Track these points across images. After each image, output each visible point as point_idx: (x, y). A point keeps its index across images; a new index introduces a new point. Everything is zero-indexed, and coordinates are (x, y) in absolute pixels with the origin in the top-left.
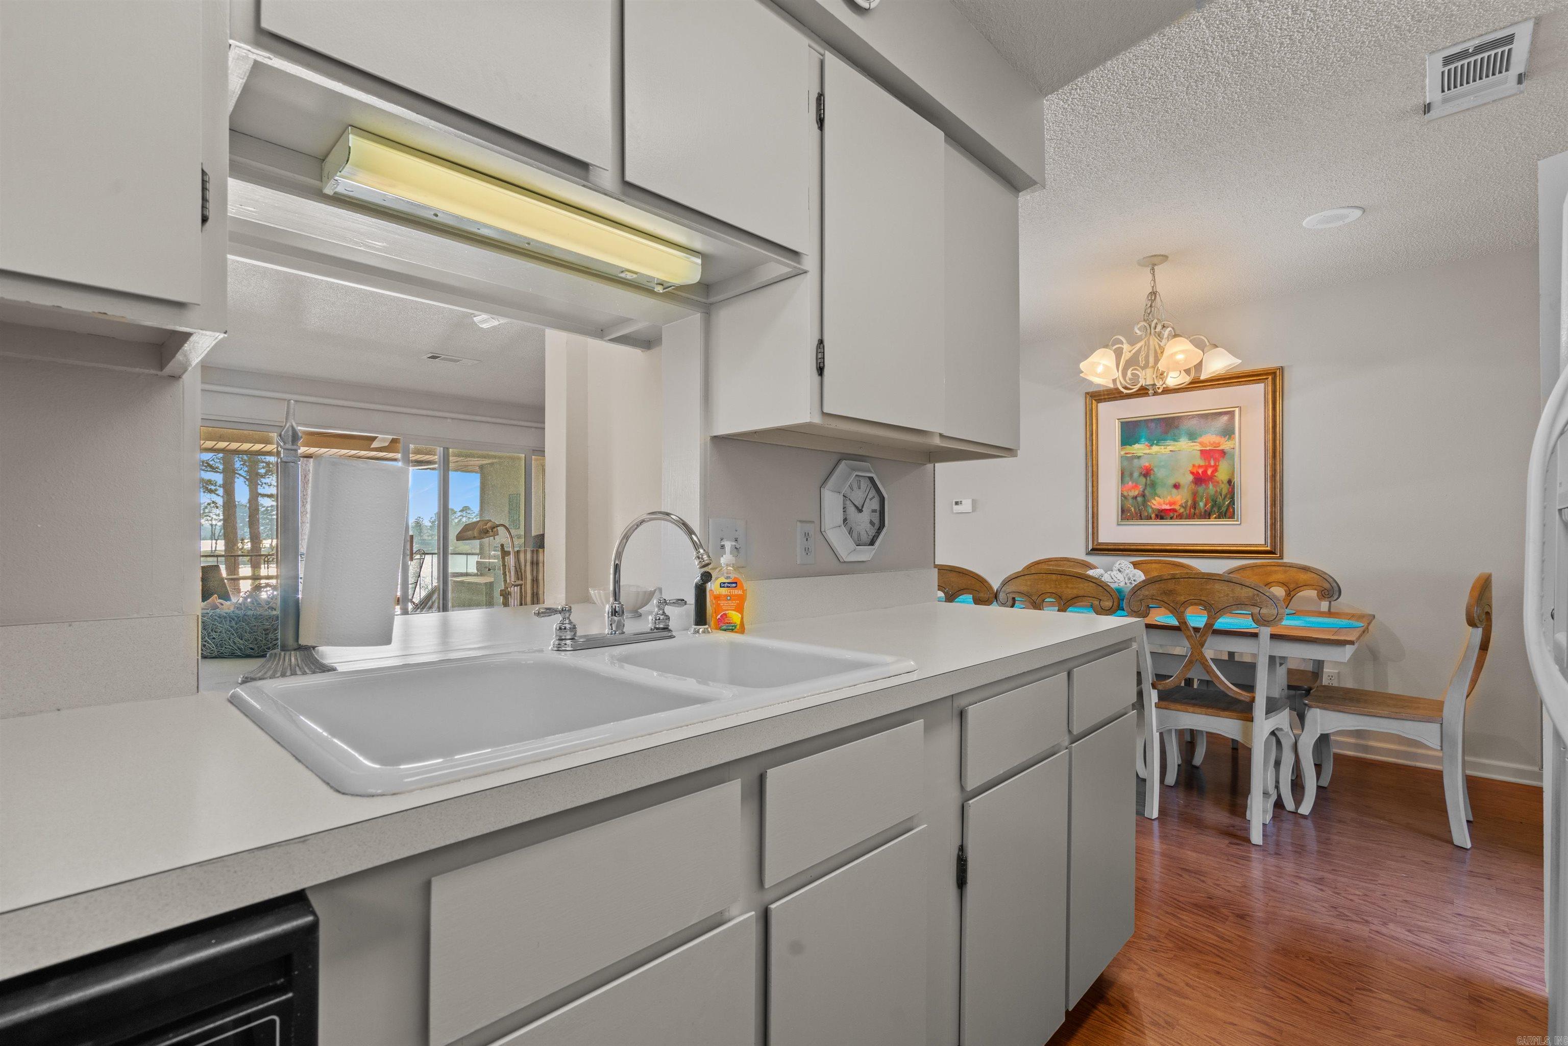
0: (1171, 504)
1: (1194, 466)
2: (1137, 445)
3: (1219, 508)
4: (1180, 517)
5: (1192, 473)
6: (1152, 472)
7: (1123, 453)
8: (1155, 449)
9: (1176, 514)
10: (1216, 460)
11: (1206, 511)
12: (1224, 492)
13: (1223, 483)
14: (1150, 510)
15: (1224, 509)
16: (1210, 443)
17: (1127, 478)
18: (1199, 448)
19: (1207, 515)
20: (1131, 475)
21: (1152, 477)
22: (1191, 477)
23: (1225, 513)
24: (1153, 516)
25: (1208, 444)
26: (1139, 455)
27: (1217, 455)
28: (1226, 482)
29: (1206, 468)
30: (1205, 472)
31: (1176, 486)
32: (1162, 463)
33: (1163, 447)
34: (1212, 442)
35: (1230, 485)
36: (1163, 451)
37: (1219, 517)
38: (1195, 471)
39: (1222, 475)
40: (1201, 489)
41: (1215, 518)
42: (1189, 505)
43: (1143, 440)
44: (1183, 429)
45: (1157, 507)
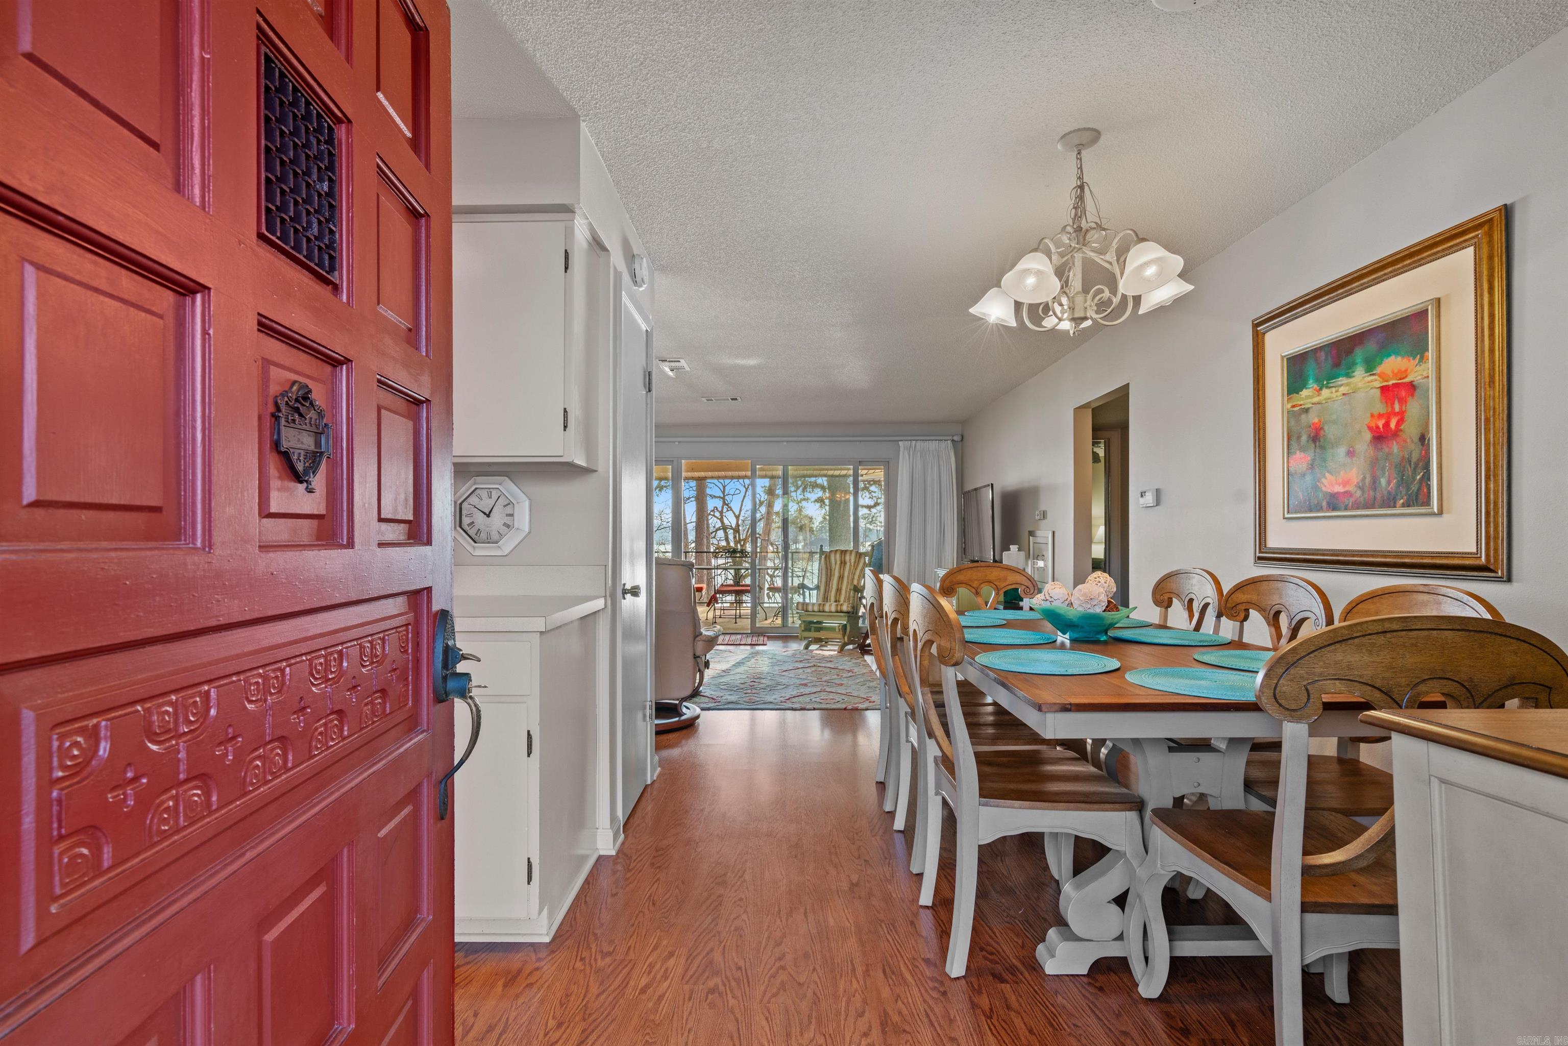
0: (1345, 483)
1: (1372, 416)
2: (1304, 390)
3: (1408, 489)
4: (1357, 506)
5: (1370, 428)
6: (1322, 432)
7: (1289, 406)
8: (1325, 393)
9: (1352, 500)
10: (1402, 401)
11: (1389, 493)
12: (1414, 460)
13: (1412, 441)
14: (1321, 495)
15: (1414, 488)
16: (1393, 372)
17: (1294, 443)
18: (1378, 384)
19: (1389, 502)
20: (1299, 438)
21: (1322, 440)
22: (1368, 436)
23: (1417, 496)
24: (1324, 504)
25: (1391, 374)
26: (1306, 406)
27: (1403, 393)
28: (1416, 439)
29: (1388, 417)
30: (1387, 425)
31: (1351, 453)
32: (1334, 417)
33: (1334, 390)
34: (1396, 371)
35: (1423, 444)
36: (1334, 395)
37: (1407, 505)
38: (1373, 425)
39: (1411, 429)
40: (1383, 453)
41: (1403, 506)
42: (1367, 484)
43: (1311, 382)
44: (1359, 355)
45: (1329, 489)
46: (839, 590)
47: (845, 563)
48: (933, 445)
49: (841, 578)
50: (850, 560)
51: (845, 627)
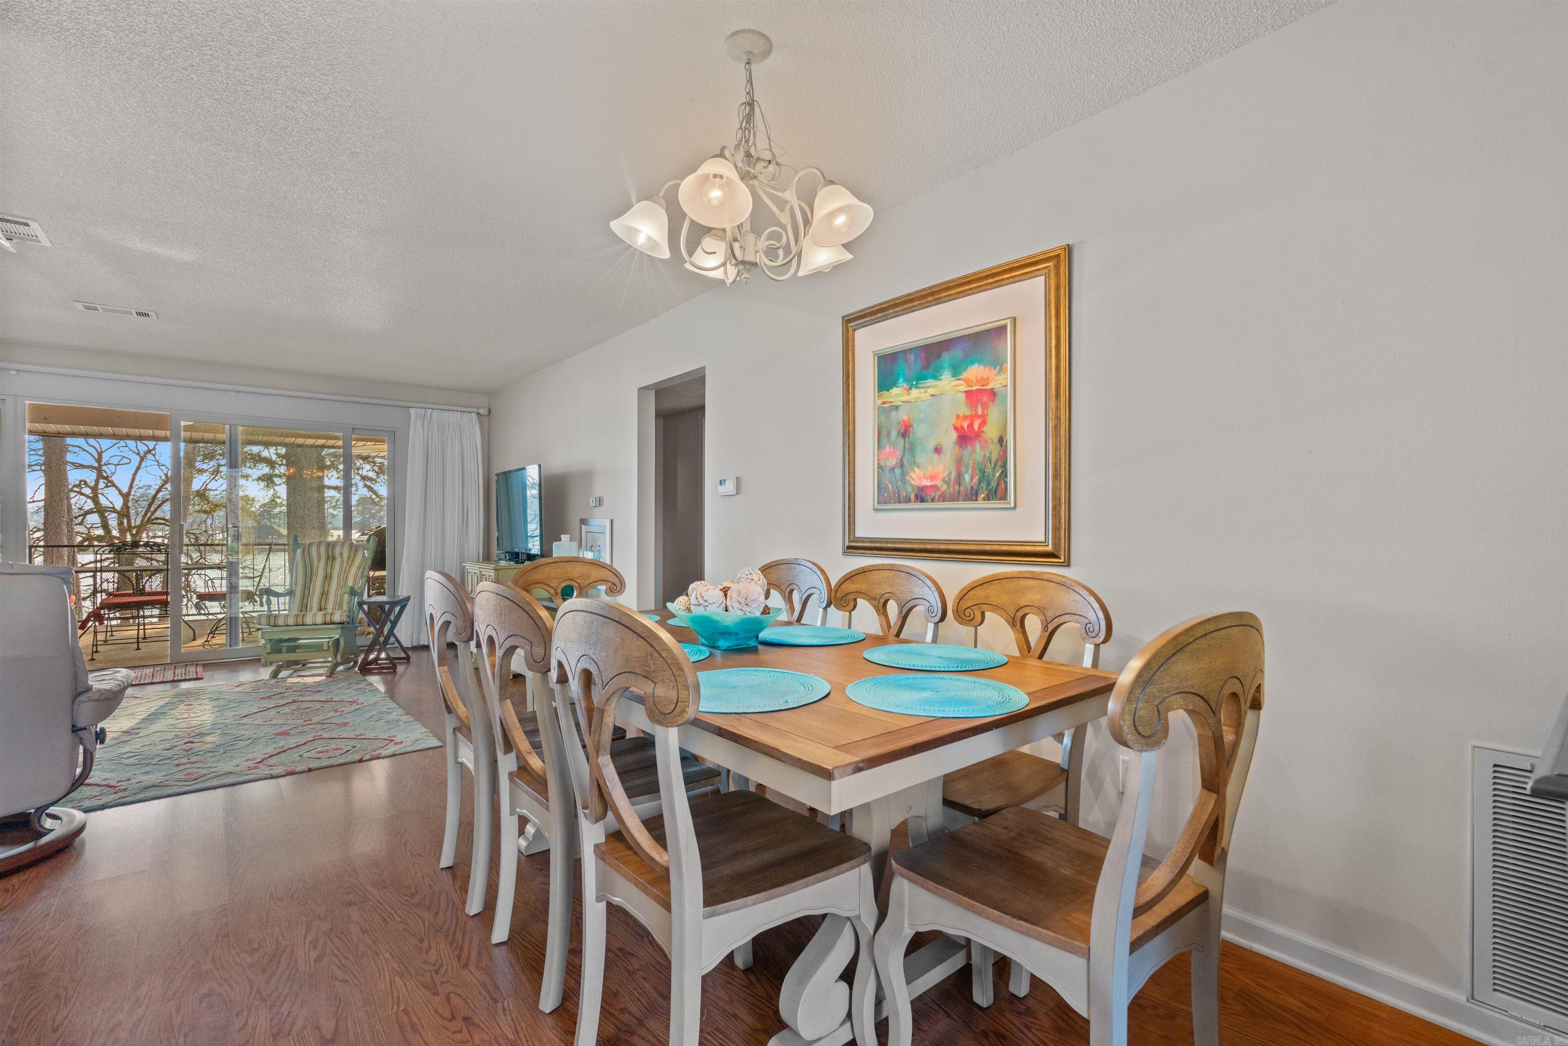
0: (932, 478)
1: (958, 416)
2: (894, 388)
3: (988, 484)
4: (943, 498)
5: (956, 428)
6: (911, 429)
7: (879, 402)
8: (915, 392)
9: (938, 493)
10: (985, 406)
11: (972, 487)
12: (994, 459)
13: (992, 442)
14: (909, 488)
15: (994, 484)
16: (976, 378)
17: (884, 440)
18: (964, 388)
19: (973, 495)
20: (889, 434)
21: (911, 436)
22: (954, 435)
23: (996, 492)
24: (913, 496)
25: (974, 380)
26: (896, 404)
27: (985, 399)
28: (996, 441)
29: (972, 418)
30: (971, 425)
31: (938, 450)
32: (923, 416)
33: (923, 390)
34: (979, 378)
35: (1001, 446)
36: (923, 396)
37: (988, 498)
38: (959, 425)
39: (991, 431)
40: (966, 453)
41: (984, 499)
42: (952, 479)
43: (901, 380)
44: (946, 358)
45: (917, 483)
46: (324, 595)
47: (334, 558)
48: (453, 417)
49: (328, 578)
50: (341, 554)
51: (337, 642)
